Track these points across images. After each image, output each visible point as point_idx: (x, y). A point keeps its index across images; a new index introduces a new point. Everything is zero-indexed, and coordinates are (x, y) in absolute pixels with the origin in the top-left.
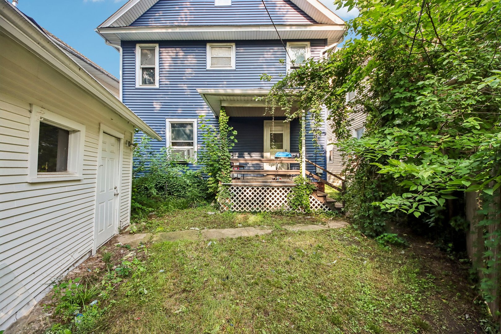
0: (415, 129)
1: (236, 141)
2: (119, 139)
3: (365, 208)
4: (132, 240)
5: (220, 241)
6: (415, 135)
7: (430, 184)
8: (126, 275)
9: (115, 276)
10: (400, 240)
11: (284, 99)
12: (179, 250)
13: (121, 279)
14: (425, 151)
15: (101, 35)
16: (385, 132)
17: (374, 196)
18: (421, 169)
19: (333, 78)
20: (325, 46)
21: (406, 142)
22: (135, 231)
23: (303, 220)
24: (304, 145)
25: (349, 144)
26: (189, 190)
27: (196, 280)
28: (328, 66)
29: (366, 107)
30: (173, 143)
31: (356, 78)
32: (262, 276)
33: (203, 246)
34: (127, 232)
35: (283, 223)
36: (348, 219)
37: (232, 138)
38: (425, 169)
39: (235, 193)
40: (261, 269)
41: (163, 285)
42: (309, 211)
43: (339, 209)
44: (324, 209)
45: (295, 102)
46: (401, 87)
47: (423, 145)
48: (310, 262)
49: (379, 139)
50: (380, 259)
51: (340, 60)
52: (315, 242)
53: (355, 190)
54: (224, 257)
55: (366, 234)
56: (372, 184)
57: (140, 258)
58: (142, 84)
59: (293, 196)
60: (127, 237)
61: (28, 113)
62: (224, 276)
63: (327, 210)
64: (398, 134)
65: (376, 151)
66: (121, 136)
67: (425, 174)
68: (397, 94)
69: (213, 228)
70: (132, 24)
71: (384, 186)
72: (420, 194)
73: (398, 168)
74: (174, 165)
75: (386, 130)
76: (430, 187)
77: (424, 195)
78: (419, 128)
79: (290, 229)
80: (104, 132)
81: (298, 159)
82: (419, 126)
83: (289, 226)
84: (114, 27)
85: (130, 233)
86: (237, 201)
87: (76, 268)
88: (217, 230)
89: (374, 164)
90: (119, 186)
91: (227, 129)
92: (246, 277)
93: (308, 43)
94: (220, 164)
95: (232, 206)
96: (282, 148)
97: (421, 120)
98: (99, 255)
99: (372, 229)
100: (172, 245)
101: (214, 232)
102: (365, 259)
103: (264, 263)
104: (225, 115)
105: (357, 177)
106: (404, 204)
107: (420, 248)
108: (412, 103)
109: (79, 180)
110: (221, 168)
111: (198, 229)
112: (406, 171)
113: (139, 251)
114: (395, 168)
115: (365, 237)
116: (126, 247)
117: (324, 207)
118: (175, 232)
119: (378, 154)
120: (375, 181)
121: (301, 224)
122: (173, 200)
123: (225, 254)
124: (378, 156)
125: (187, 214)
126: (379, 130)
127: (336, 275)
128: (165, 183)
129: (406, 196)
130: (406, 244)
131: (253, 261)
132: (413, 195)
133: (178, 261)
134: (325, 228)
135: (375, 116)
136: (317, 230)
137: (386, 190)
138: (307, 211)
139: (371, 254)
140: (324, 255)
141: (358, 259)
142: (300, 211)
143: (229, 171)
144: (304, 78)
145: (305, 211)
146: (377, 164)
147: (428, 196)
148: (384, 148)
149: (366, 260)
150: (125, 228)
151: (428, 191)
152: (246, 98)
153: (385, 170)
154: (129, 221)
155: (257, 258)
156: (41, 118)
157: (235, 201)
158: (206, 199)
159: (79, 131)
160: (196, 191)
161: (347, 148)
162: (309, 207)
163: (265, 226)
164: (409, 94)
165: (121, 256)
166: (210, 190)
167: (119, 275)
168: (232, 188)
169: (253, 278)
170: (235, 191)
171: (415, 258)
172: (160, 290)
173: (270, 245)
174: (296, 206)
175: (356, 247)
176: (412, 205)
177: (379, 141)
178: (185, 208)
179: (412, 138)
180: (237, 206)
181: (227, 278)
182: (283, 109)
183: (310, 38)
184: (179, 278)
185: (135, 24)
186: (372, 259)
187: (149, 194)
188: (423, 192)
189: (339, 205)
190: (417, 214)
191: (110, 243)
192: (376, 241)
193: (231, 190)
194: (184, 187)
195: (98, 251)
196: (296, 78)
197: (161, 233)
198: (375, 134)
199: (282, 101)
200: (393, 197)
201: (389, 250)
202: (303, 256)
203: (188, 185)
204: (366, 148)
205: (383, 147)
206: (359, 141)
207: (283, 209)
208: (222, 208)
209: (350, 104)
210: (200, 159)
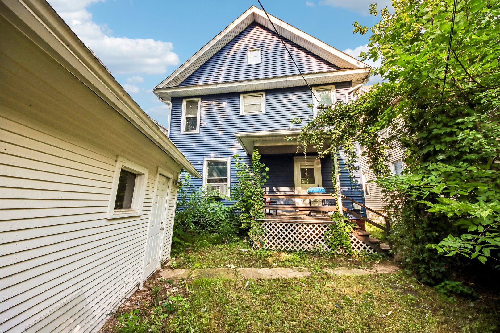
0: (463, 164)
1: (268, 177)
2: (168, 179)
3: (417, 251)
4: (173, 275)
5: (257, 281)
6: (464, 170)
7: (492, 223)
8: (171, 311)
9: (162, 311)
10: (466, 290)
11: (315, 138)
12: (218, 288)
13: (167, 315)
14: (478, 188)
15: (157, 94)
16: (429, 168)
17: (426, 236)
18: (477, 208)
19: (363, 116)
20: (350, 87)
21: (455, 178)
22: (175, 265)
23: (344, 262)
24: (338, 180)
25: (390, 181)
26: (222, 225)
27: (239, 322)
28: (357, 108)
29: (403, 142)
30: (208, 179)
31: (389, 117)
32: (308, 324)
33: (241, 286)
34: (168, 266)
35: (322, 265)
36: (398, 263)
37: (264, 174)
38: (482, 208)
39: (268, 230)
40: (306, 316)
41: (208, 325)
42: (351, 252)
43: (386, 251)
44: (368, 251)
45: (326, 140)
46: (438, 123)
47: (475, 180)
48: (360, 313)
49: (423, 175)
50: (444, 312)
51: (369, 101)
52: (363, 288)
53: (403, 230)
54: (265, 300)
55: (422, 281)
56: (422, 223)
57: (182, 294)
58: (186, 130)
59: (331, 235)
60: (168, 271)
61: (115, 162)
62: (268, 321)
63: (371, 251)
64: (444, 170)
65: (422, 188)
66: (170, 176)
67: (483, 213)
68: (435, 130)
69: (248, 267)
70: (180, 84)
71: (436, 225)
72: (482, 235)
73: (450, 206)
74: (210, 201)
75: (429, 165)
76: (492, 227)
77: (487, 237)
78: (467, 164)
79: (331, 272)
80: (160, 174)
81: (333, 195)
82: (466, 161)
83: (330, 269)
84: (166, 88)
85: (171, 268)
86: (271, 238)
87: (127, 300)
88: (253, 269)
89: (422, 202)
90: (165, 221)
91: (260, 166)
92: (290, 324)
93: (333, 86)
94: (253, 200)
95: (266, 243)
96: (314, 183)
97: (468, 155)
98: (146, 289)
99: (429, 276)
100: (211, 282)
101: (250, 271)
102: (426, 311)
103: (308, 310)
104: (258, 154)
105: (404, 215)
106: (465, 247)
107: (493, 301)
108: (454, 138)
109: (139, 216)
110: (255, 204)
111: (234, 267)
112: (460, 210)
113: (181, 287)
114: (447, 206)
115: (422, 285)
116: (169, 282)
117: (368, 248)
118: (212, 269)
119: (425, 192)
120: (425, 219)
121: (343, 268)
122: (206, 235)
123: (264, 297)
124: (425, 193)
125: (221, 250)
126: (421, 166)
127: (394, 329)
128: (200, 217)
129: (465, 238)
130: (475, 295)
131: (295, 306)
132: (474, 236)
133: (218, 301)
134: (373, 272)
135: (414, 152)
136: (364, 274)
137: (440, 229)
138: (348, 252)
139: (432, 306)
140: (376, 304)
141: (417, 311)
142: (341, 252)
143: (261, 207)
144: (333, 119)
145: (346, 252)
146: (426, 202)
147: (492, 238)
148: (431, 184)
149: (427, 313)
150: (166, 263)
151: (491, 232)
152: (277, 138)
153: (435, 209)
154: (169, 255)
155: (299, 304)
156: (122, 166)
157: (268, 238)
158: (238, 235)
159: (144, 174)
160: (229, 226)
161: (388, 185)
162: (350, 247)
163: (303, 268)
164: (449, 130)
165: (165, 291)
166: (243, 226)
167: (165, 310)
168: (266, 224)
169: (298, 326)
170: (268, 227)
171: (489, 312)
172: (205, 330)
173: (312, 290)
174: (335, 246)
175: (413, 297)
176: (474, 248)
177: (424, 177)
178: (219, 244)
179: (460, 173)
180: (271, 244)
181: (271, 323)
182: (314, 147)
183: (335, 82)
184: (222, 319)
185: (182, 85)
186: (435, 312)
187: (185, 228)
188: (485, 232)
189: (385, 245)
190: (483, 260)
191: (154, 277)
192: (436, 290)
193: (264, 226)
194: (217, 222)
195: (144, 285)
196: (326, 119)
197: (199, 269)
198: (418, 170)
199: (314, 140)
200: (450, 239)
201: (454, 302)
202: (352, 305)
203: (221, 220)
204: (410, 185)
205: (429, 184)
206: (401, 177)
207: (321, 249)
208: (256, 245)
209: (385, 141)
210: (233, 194)
